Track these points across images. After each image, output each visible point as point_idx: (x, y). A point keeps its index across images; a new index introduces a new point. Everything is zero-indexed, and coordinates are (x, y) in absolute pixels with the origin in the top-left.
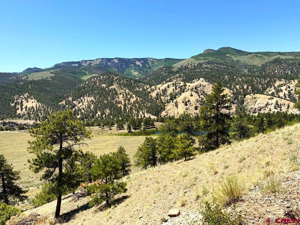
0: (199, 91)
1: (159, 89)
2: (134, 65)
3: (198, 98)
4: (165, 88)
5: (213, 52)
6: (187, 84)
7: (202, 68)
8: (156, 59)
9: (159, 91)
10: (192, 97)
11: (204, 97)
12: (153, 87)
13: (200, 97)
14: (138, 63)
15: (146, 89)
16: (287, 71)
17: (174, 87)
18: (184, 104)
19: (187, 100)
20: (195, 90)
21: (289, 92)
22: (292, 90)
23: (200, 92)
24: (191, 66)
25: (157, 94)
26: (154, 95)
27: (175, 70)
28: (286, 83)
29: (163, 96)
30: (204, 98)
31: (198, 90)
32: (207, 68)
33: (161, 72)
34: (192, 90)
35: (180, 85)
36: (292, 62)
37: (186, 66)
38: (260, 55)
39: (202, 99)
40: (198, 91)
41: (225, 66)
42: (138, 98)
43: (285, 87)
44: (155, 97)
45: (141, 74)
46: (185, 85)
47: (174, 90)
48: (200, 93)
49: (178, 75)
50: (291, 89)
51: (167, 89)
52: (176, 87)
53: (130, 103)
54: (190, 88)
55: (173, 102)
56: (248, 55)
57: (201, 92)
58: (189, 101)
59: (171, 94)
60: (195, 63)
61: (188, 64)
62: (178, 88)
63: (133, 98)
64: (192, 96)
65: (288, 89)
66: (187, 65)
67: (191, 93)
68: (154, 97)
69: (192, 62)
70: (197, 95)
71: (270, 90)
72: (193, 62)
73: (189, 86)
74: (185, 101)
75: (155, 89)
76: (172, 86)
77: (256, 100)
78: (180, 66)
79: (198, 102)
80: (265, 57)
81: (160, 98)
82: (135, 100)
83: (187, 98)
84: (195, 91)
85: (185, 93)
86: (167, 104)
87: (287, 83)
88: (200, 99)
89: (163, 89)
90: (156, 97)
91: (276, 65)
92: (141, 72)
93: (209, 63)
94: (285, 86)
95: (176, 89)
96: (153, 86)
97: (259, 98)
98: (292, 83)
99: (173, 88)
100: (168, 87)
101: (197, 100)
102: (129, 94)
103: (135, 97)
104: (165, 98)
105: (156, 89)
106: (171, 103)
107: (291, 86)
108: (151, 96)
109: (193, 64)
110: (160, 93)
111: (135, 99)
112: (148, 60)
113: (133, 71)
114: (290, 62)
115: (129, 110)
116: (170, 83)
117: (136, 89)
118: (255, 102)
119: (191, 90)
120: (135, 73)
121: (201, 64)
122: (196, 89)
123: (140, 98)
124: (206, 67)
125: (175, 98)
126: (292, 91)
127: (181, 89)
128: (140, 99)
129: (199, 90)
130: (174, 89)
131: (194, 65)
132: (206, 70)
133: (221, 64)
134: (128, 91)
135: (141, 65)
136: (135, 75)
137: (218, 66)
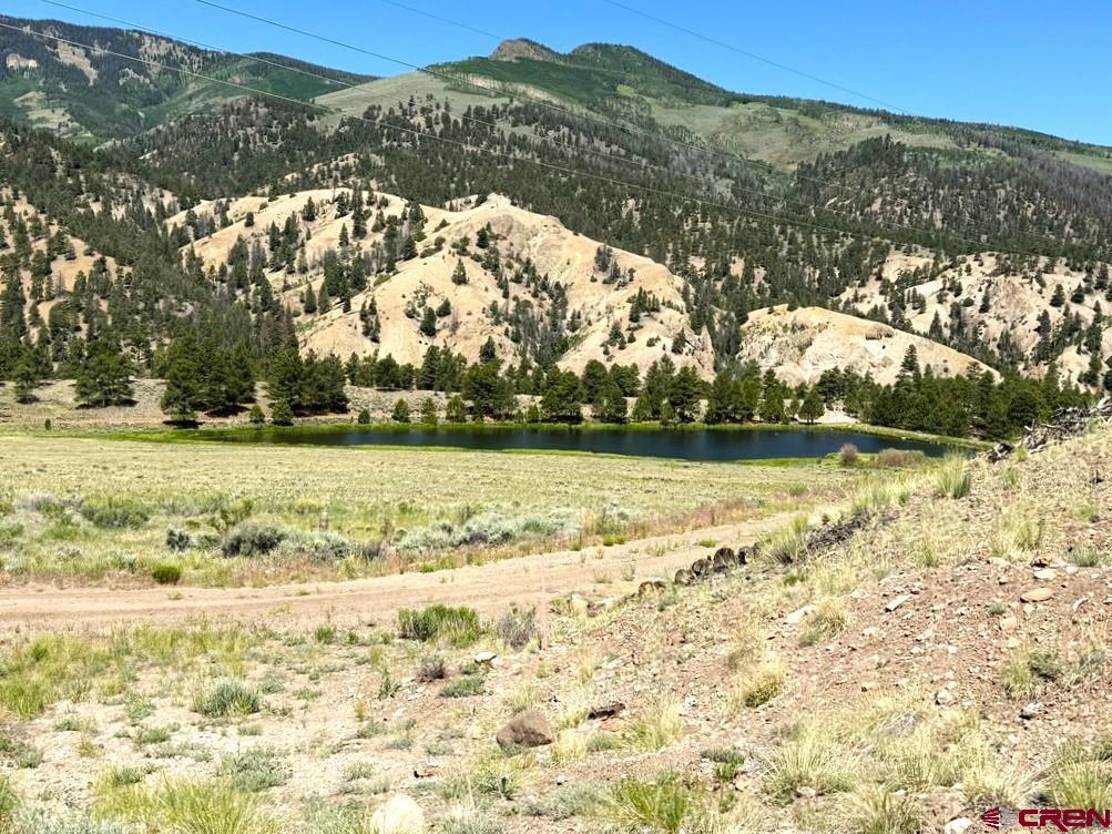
0: (503, 261)
1: (250, 223)
2: (39, 61)
3: (496, 295)
4: (291, 222)
5: (550, 59)
6: (427, 210)
7: (493, 142)
8: (193, 50)
9: (247, 233)
10: (462, 288)
11: (528, 297)
12: (204, 208)
13: (506, 295)
14: (68, 55)
15: (153, 211)
16: (927, 211)
17: (348, 221)
18: (416, 325)
19: (434, 304)
20: (481, 252)
21: (956, 312)
22: (969, 303)
23: (510, 266)
24: (428, 121)
25: (238, 254)
26: (213, 252)
27: (329, 126)
28: (941, 266)
29: (278, 269)
30: (532, 300)
31: (495, 251)
32: (522, 143)
33: (242, 126)
34: (461, 248)
35: (387, 213)
36: (951, 167)
37: (398, 113)
38: (792, 113)
39: (523, 306)
40: (497, 260)
41: (615, 148)
42: (111, 262)
43: (937, 284)
44: (223, 269)
45: (88, 128)
46: (418, 219)
47: (350, 241)
48: (509, 274)
49: (351, 159)
50: (964, 296)
51: (302, 226)
52: (360, 218)
53: (49, 288)
54: (450, 236)
55: (347, 309)
56: (728, 105)
57: (516, 266)
58: (445, 310)
59: (329, 261)
60: (451, 105)
61: (406, 106)
62: (376, 229)
63: (71, 257)
64: (460, 280)
65: (951, 297)
66: (404, 113)
67: (461, 266)
68: (217, 269)
69: (430, 97)
70: (488, 279)
71: (860, 293)
72: (440, 97)
73: (444, 224)
74: (421, 311)
75: (218, 222)
76: (335, 212)
77: (802, 337)
78: (358, 112)
79: (497, 323)
80: (816, 130)
81: (260, 280)
82: (87, 274)
83: (431, 289)
84: (477, 258)
85: (417, 260)
86: (304, 319)
87: (945, 268)
88: (512, 305)
89: (274, 228)
90: (230, 269)
91: (876, 177)
92: (91, 113)
93: (527, 115)
94: (933, 278)
95: (360, 232)
96: (204, 202)
97: (822, 328)
98: (969, 270)
99: (344, 229)
100: (310, 214)
101: (494, 307)
102: (38, 231)
103: (89, 253)
104: (292, 280)
105: (226, 223)
106: (336, 312)
107: (965, 281)
108: (196, 261)
109: (438, 107)
110: (258, 248)
111: (85, 264)
112: (139, 43)
113: (33, 104)
114: (943, 166)
115: (42, 333)
116: (318, 196)
117: (86, 205)
118: (802, 349)
119: (454, 246)
120: (47, 113)
121: (484, 118)
122: (482, 243)
123: (121, 262)
124: (513, 135)
125: (359, 285)
126: (969, 309)
127: (391, 236)
128: (119, 271)
129: (503, 252)
130: (350, 230)
131: (446, 119)
132: (518, 154)
133: (593, 131)
134: (31, 210)
135: (92, 74)
136: (49, 126)
137: (577, 140)
